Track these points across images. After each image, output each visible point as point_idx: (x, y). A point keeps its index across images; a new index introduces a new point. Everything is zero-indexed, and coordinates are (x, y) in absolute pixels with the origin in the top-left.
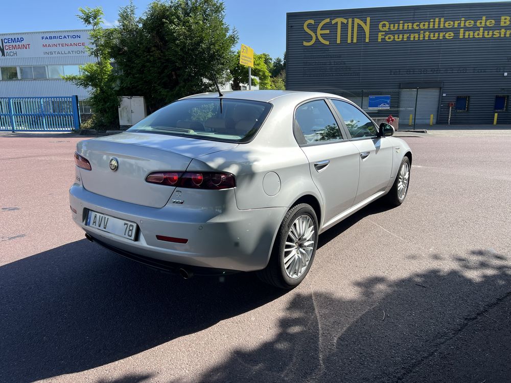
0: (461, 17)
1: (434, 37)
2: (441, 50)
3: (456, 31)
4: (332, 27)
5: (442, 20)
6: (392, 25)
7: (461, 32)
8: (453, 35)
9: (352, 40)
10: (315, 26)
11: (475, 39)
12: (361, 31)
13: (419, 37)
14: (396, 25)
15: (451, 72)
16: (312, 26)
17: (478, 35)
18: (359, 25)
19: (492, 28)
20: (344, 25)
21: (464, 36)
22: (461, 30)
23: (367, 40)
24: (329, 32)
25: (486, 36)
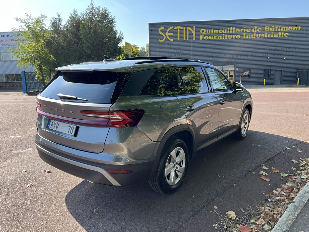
0: (243, 27)
1: (230, 37)
2: (234, 45)
4: (175, 32)
5: (234, 28)
7: (244, 35)
8: (240, 36)
9: (186, 39)
10: (165, 31)
11: (251, 39)
12: (191, 34)
13: (222, 38)
14: (210, 31)
17: (253, 37)
18: (189, 30)
19: (260, 33)
20: (181, 30)
21: (246, 37)
23: (194, 39)
24: (173, 34)
25: (257, 37)
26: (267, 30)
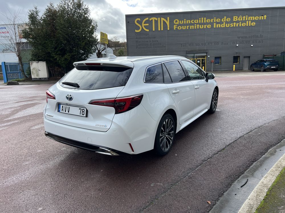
0: (214, 17)
1: (202, 27)
2: (205, 34)
3: (212, 24)
4: (150, 22)
5: (205, 18)
6: (181, 21)
8: (211, 26)
9: (161, 29)
11: (221, 28)
12: (165, 24)
13: (194, 27)
14: (183, 21)
15: (211, 45)
16: (140, 22)
17: (223, 26)
18: (164, 21)
19: (229, 22)
20: (156, 21)
21: (216, 26)
22: (214, 23)
23: (168, 29)
24: (148, 25)
25: (226, 26)
26: (235, 19)
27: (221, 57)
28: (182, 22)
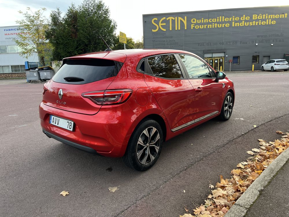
0: (232, 15)
1: (220, 26)
2: (224, 33)
3: (230, 23)
4: (167, 22)
5: (223, 17)
6: (198, 20)
7: (233, 23)
8: (229, 25)
9: (178, 28)
11: (240, 27)
12: (182, 24)
13: (212, 26)
15: (229, 44)
16: (157, 21)
17: (242, 25)
18: (181, 20)
19: (249, 21)
20: (173, 20)
21: (235, 25)
23: (186, 28)
24: (165, 25)
25: (246, 25)
26: (255, 18)
27: (239, 56)
28: (199, 22)
